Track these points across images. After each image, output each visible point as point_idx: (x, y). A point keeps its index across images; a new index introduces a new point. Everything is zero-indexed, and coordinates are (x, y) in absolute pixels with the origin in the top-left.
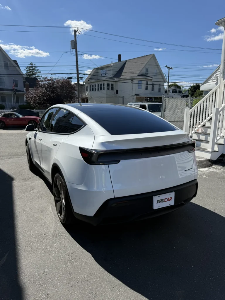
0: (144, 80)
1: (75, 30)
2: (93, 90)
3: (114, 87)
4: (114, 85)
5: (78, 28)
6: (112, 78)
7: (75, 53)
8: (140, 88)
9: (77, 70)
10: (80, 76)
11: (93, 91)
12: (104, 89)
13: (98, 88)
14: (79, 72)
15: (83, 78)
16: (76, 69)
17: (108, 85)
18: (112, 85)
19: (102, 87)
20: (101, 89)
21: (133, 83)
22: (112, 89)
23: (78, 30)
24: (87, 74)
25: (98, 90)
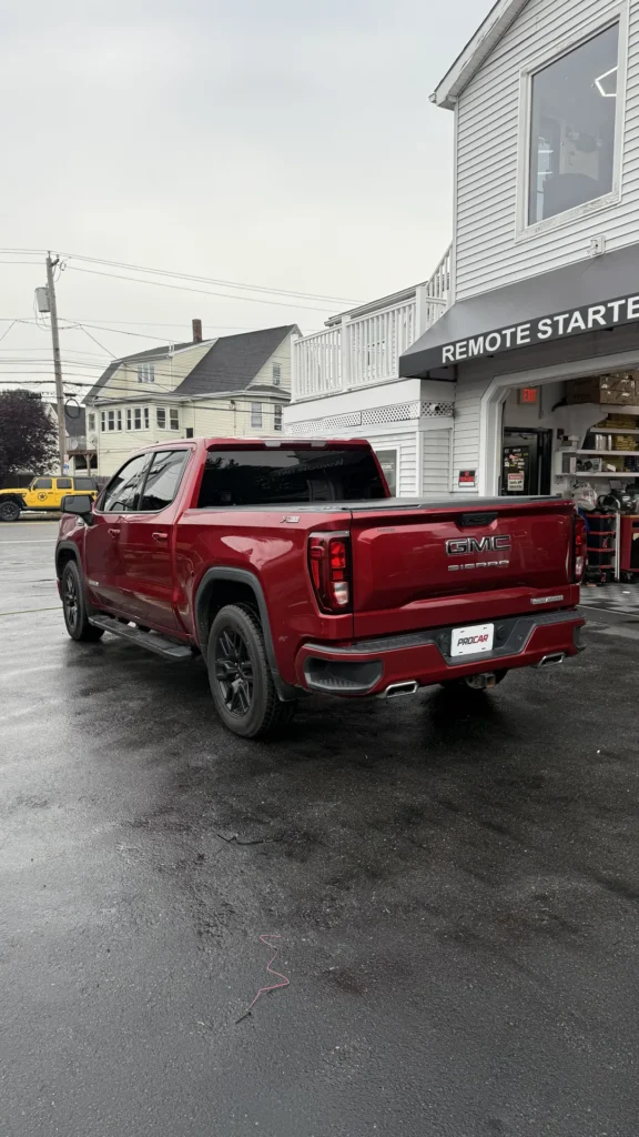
0: (269, 400)
1: (49, 260)
2: (111, 427)
3: (180, 419)
4: (180, 414)
5: (58, 256)
6: (171, 394)
7: (49, 322)
8: (257, 425)
9: (58, 374)
10: (66, 389)
11: (112, 431)
12: (147, 426)
13: (129, 422)
14: (64, 378)
15: (74, 395)
16: (53, 369)
17: (161, 414)
18: (174, 414)
19: (142, 419)
20: (138, 425)
21: (235, 410)
22: (175, 425)
23: (58, 260)
24: (87, 385)
25: (129, 427)
